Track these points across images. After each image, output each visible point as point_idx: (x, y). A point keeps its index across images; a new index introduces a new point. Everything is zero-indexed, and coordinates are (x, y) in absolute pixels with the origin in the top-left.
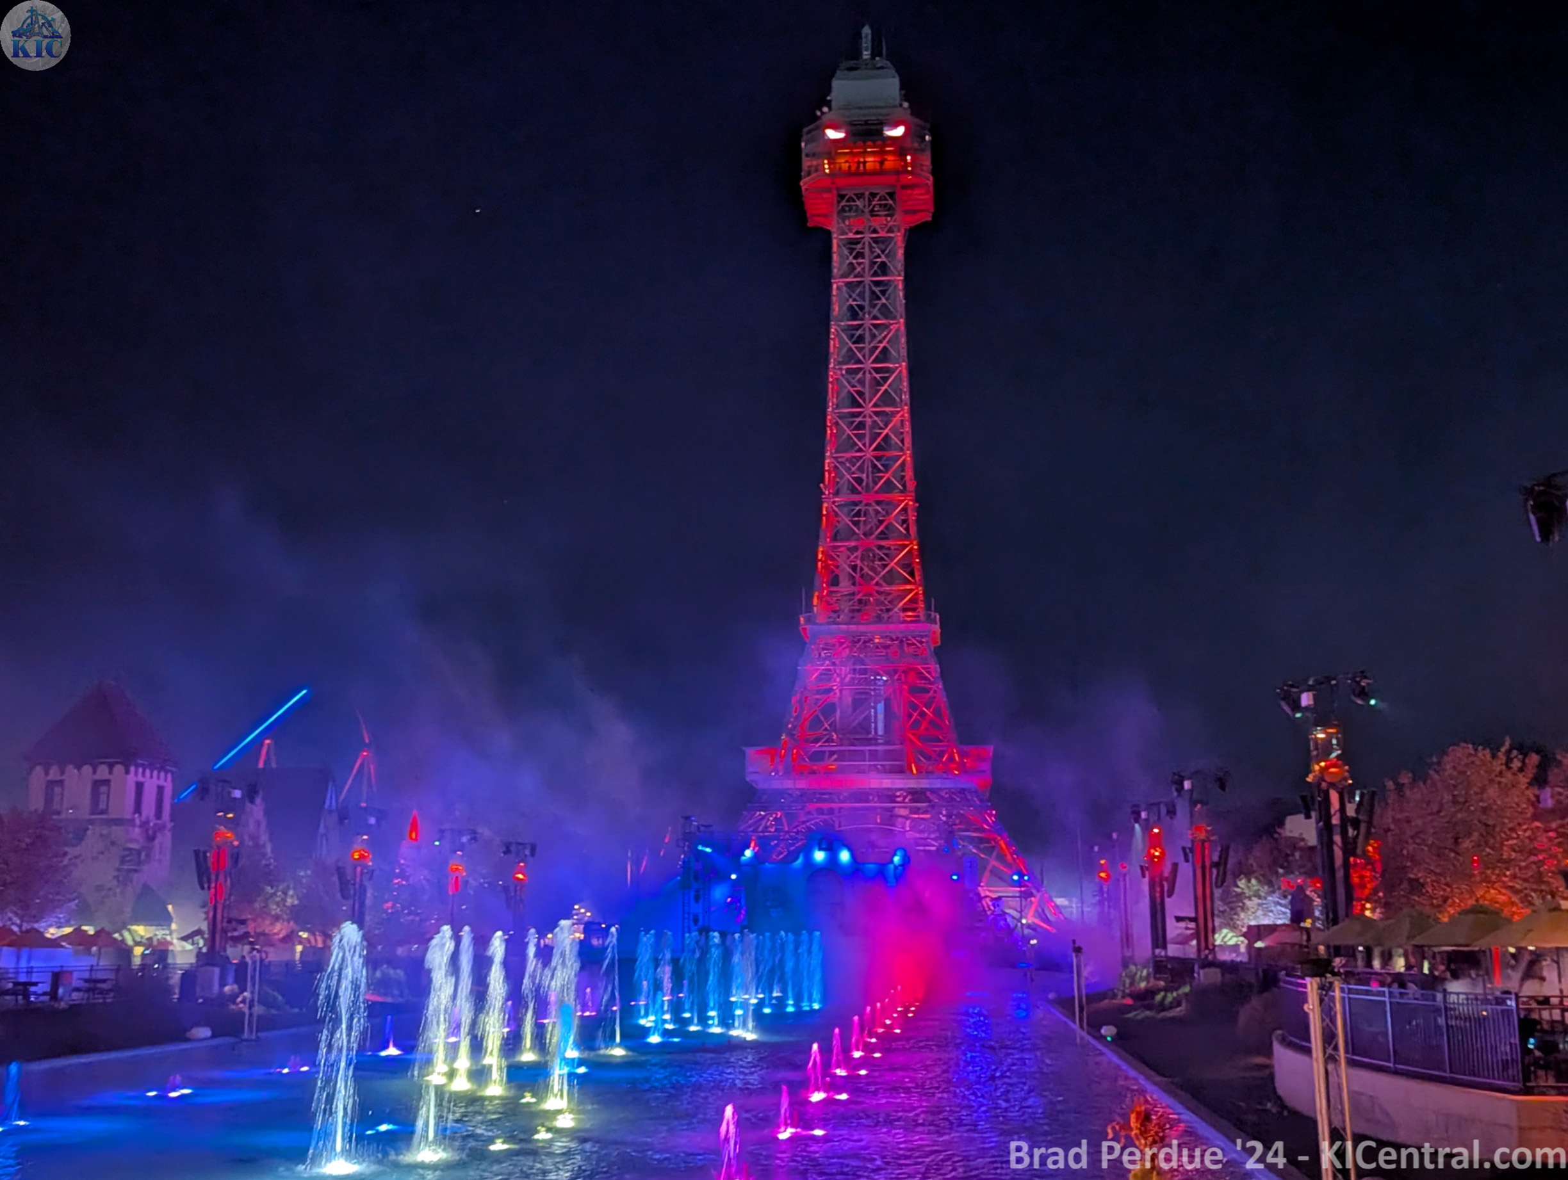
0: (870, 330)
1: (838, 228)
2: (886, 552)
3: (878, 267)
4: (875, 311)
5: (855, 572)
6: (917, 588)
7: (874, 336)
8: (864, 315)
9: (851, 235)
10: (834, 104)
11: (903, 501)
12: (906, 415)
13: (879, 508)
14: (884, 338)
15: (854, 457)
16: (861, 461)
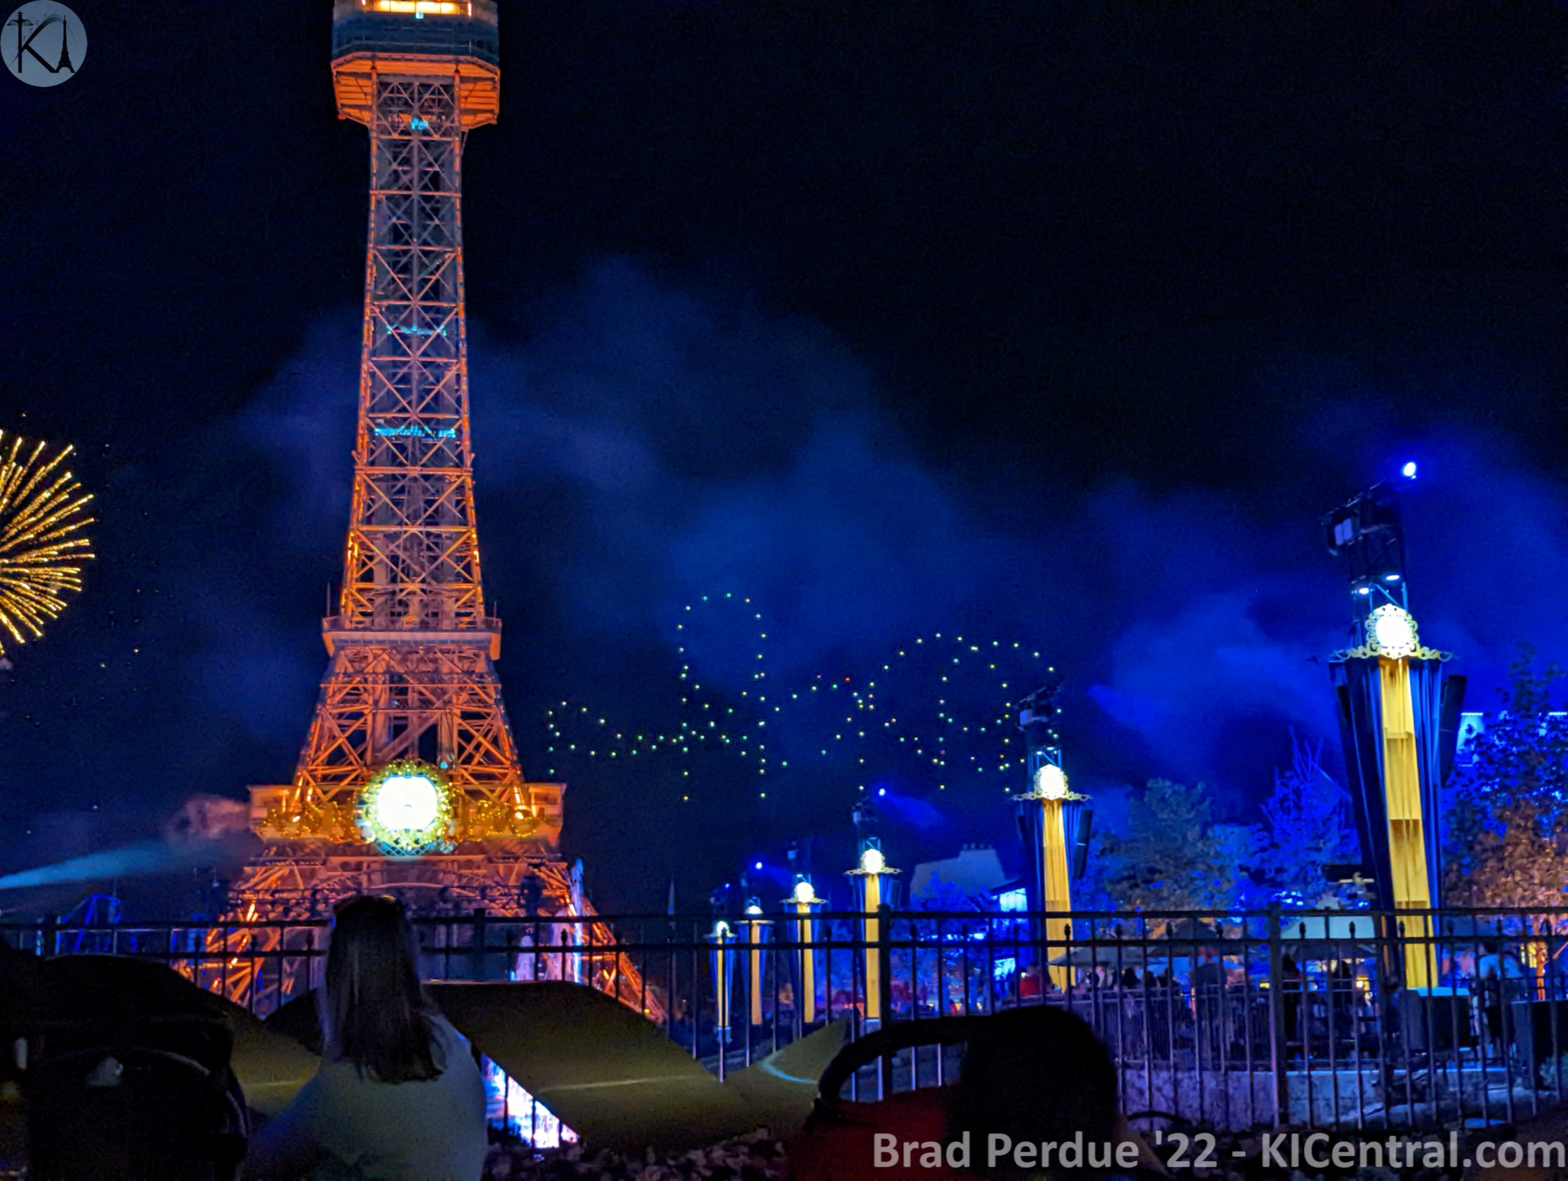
0: (420, 257)
1: (378, 126)
2: (436, 540)
3: (431, 180)
4: (425, 235)
5: (397, 566)
6: (475, 588)
7: (423, 266)
8: (411, 236)
9: (395, 136)
11: (458, 477)
12: (464, 370)
13: (427, 485)
14: (437, 269)
16: (407, 422)
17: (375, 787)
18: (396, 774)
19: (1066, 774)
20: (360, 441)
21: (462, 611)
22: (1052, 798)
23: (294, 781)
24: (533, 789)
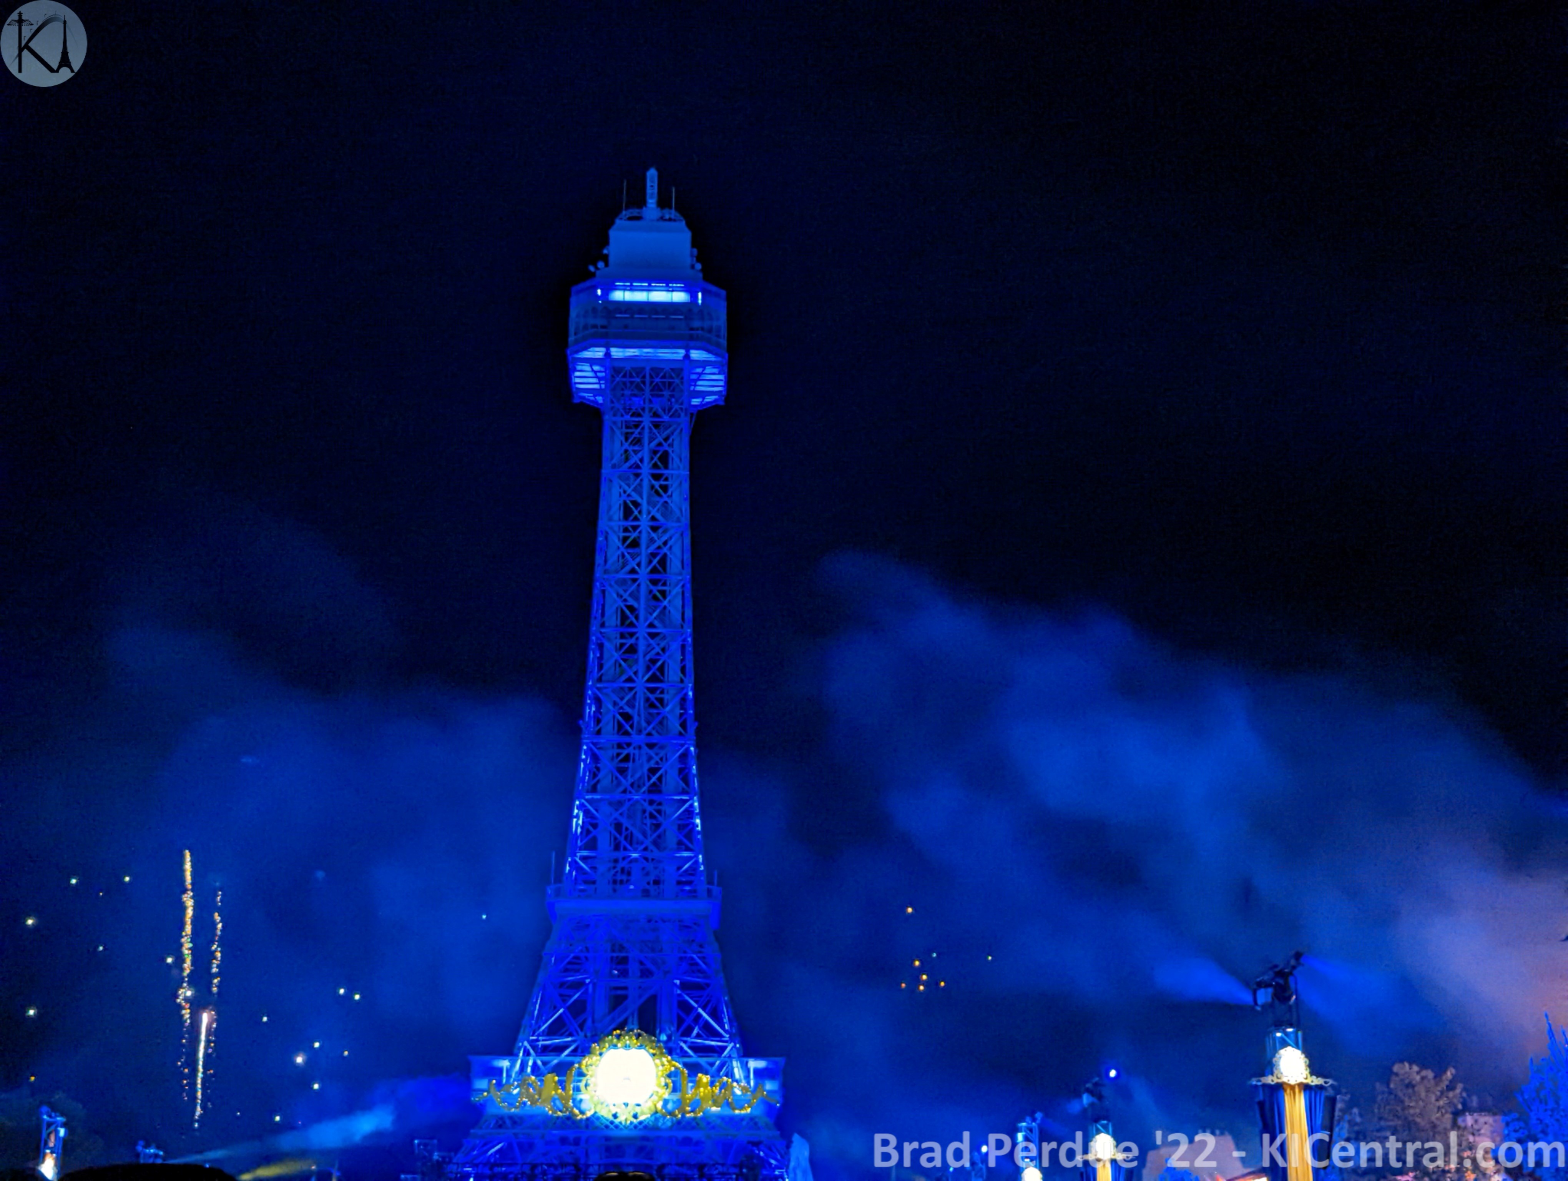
0: (648, 533)
1: (612, 408)
2: (659, 807)
3: (659, 459)
4: (654, 511)
5: (620, 834)
6: (696, 856)
7: (652, 541)
8: (640, 512)
9: (628, 418)
10: (611, 259)
11: (682, 745)
12: (689, 640)
13: (651, 753)
14: (665, 543)
15: (622, 688)
16: (633, 692)
17: (595, 1058)
18: (615, 1046)
19: (1306, 1057)
20: (588, 710)
21: (684, 879)
22: (1292, 1082)
23: (515, 1051)
24: (753, 1064)
